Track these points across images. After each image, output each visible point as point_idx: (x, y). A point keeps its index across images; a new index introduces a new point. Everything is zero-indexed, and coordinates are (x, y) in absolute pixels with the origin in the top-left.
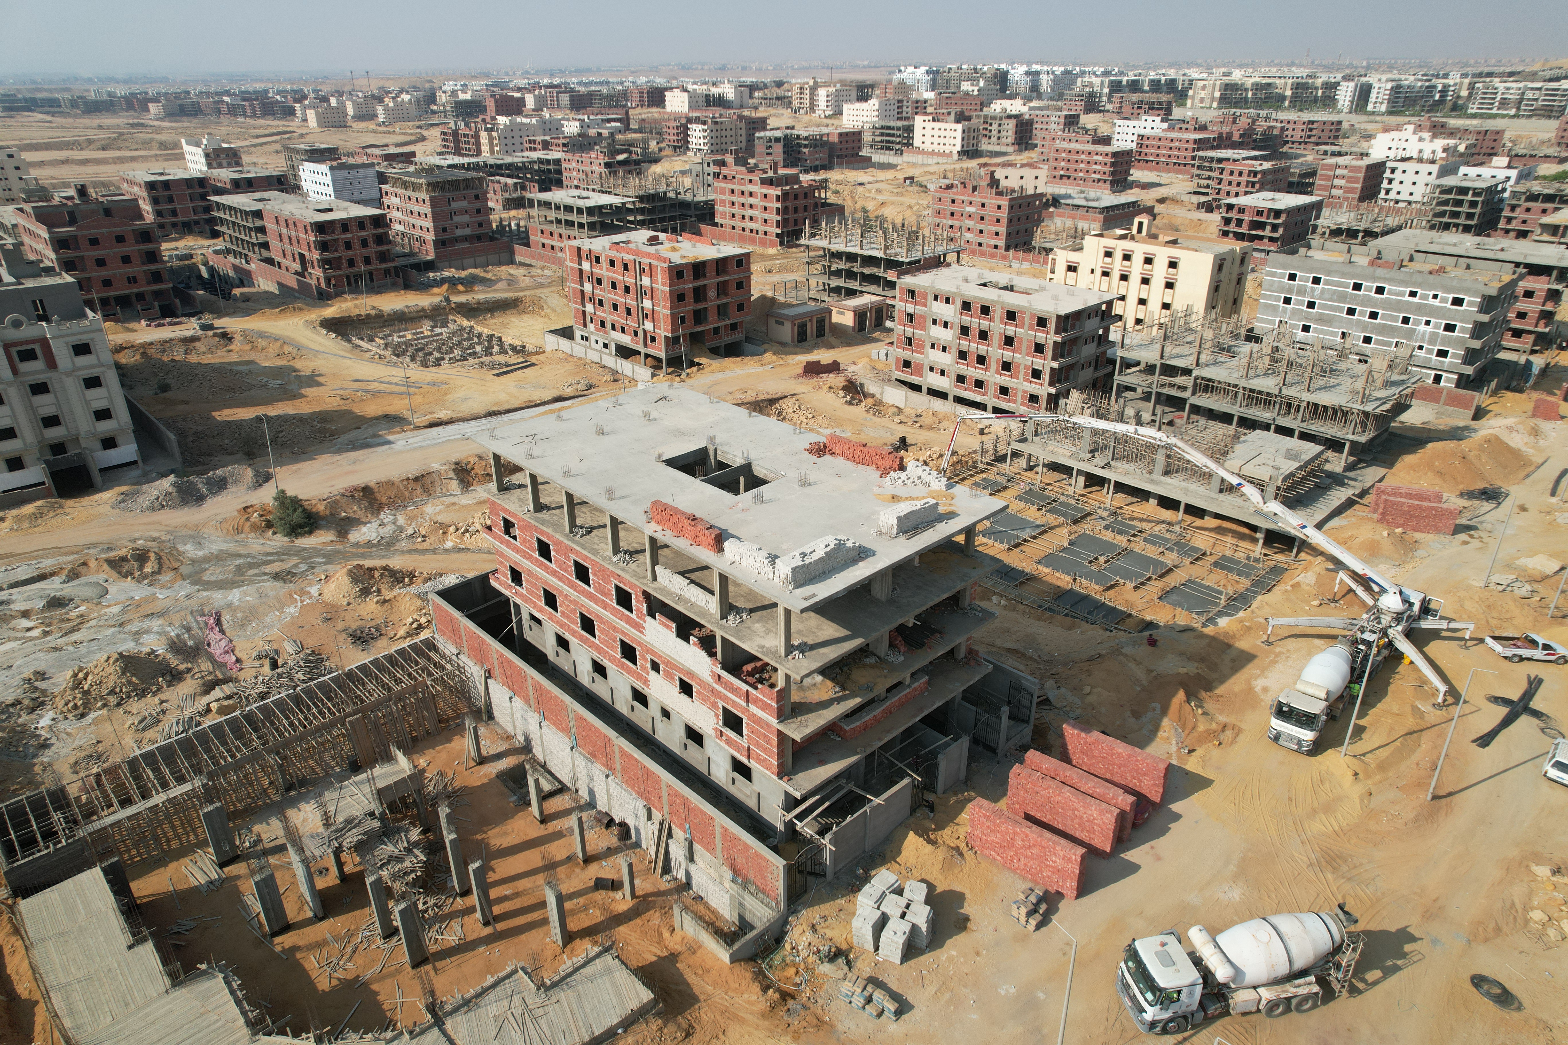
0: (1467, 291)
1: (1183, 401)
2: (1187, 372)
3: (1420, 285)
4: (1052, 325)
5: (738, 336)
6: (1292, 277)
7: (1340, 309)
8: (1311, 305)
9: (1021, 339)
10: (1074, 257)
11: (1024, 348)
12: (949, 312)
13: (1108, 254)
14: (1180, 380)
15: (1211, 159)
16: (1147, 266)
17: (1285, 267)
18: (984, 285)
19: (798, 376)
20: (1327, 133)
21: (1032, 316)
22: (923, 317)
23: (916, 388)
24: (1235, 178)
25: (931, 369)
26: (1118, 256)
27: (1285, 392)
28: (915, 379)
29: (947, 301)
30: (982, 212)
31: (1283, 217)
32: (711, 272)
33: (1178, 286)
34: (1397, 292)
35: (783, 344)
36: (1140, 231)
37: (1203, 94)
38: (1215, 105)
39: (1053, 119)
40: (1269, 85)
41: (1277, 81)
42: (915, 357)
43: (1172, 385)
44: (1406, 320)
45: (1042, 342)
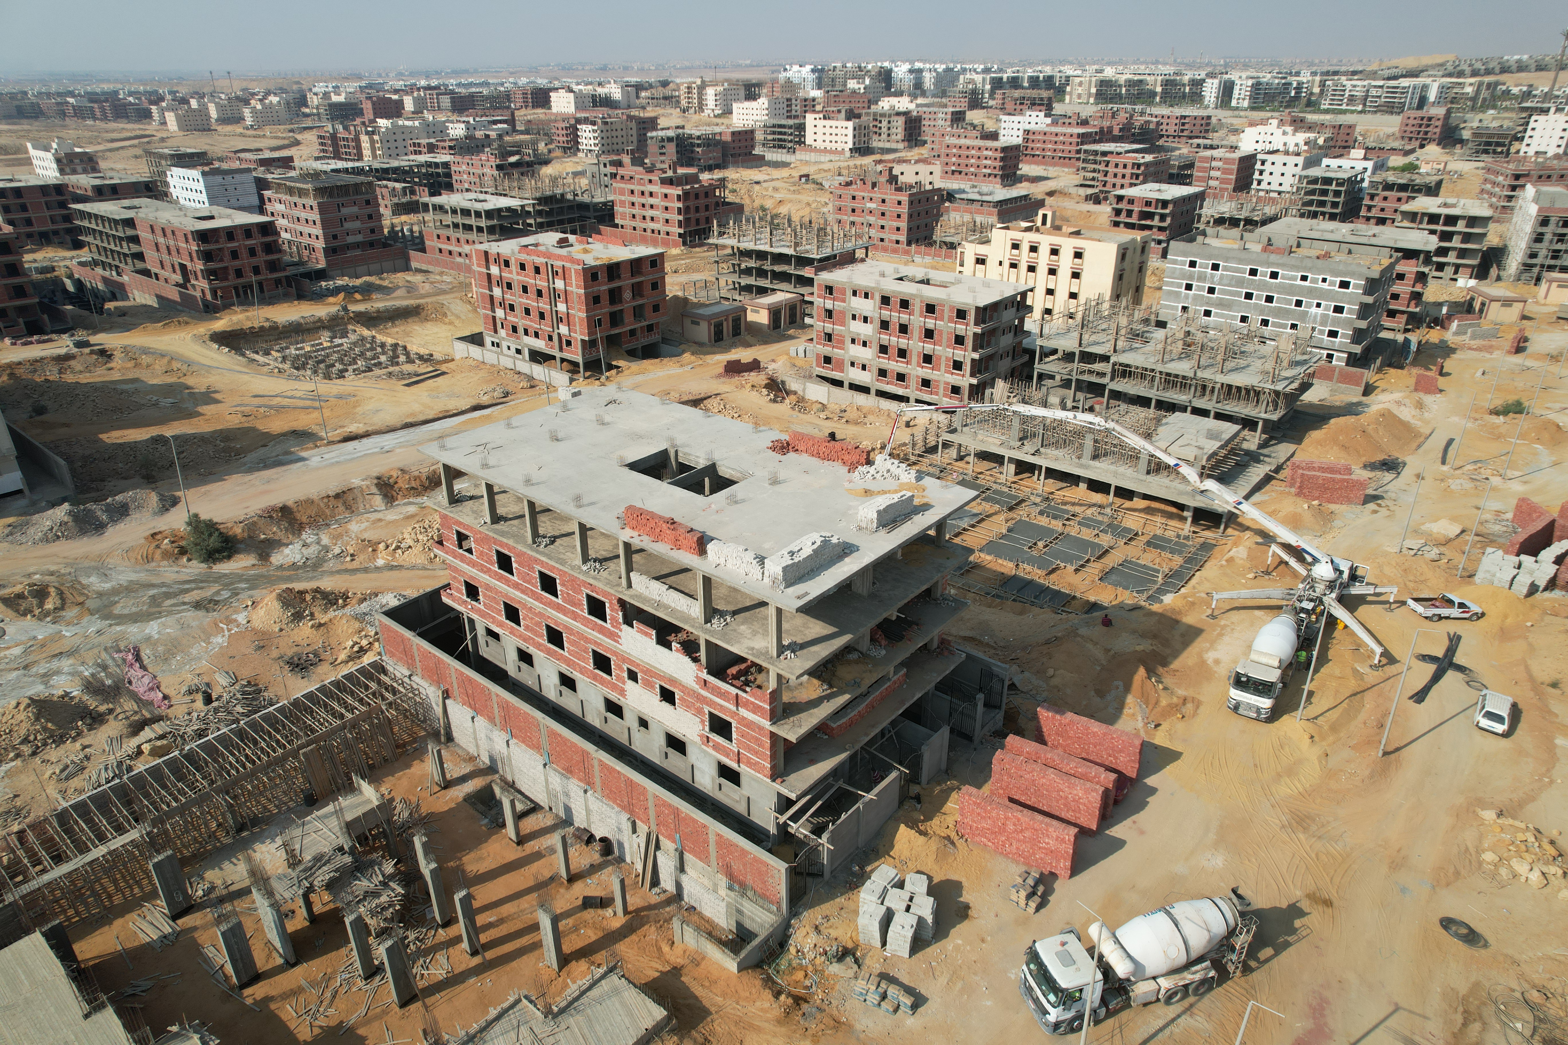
0: (1353, 275)
1: (1103, 386)
2: (1105, 358)
3: (1310, 270)
4: (971, 317)
5: (654, 337)
6: (1193, 264)
7: (1238, 294)
8: (1211, 290)
9: (941, 332)
10: (982, 250)
11: (944, 341)
12: (867, 307)
13: (1015, 246)
14: (1098, 366)
15: (1096, 153)
16: (1054, 257)
17: (1185, 255)
18: (901, 279)
19: (719, 376)
20: (1198, 128)
21: (951, 308)
22: (843, 313)
23: (838, 383)
24: (1120, 170)
25: (853, 364)
26: (1025, 247)
27: (1200, 374)
28: (836, 375)
29: (866, 296)
30: (883, 208)
31: (1170, 207)
32: (625, 273)
33: (1083, 276)
34: (1289, 276)
35: (700, 344)
36: (1044, 222)
37: (1080, 90)
38: (1092, 100)
39: (940, 115)
40: (1141, 81)
41: (1148, 78)
42: (835, 353)
43: (1090, 372)
44: (1299, 303)
45: (962, 333)
